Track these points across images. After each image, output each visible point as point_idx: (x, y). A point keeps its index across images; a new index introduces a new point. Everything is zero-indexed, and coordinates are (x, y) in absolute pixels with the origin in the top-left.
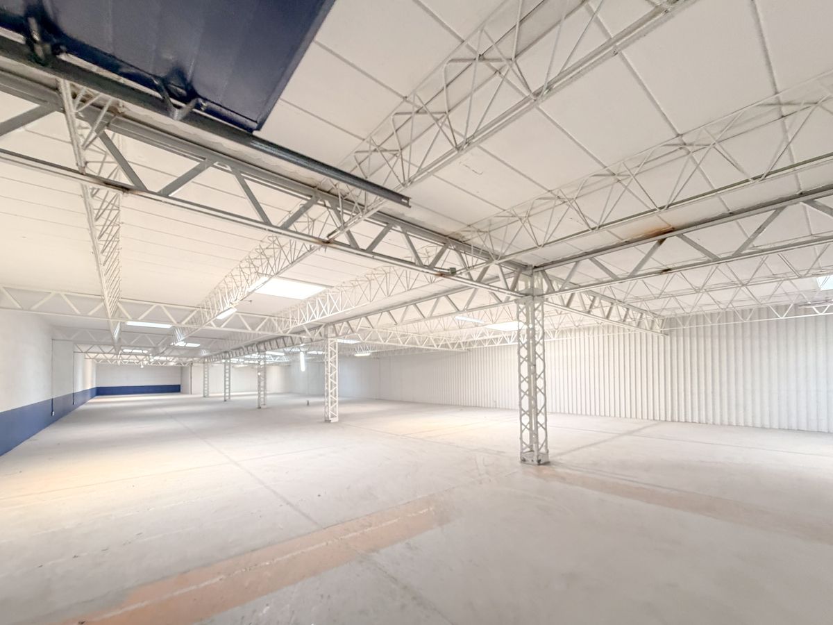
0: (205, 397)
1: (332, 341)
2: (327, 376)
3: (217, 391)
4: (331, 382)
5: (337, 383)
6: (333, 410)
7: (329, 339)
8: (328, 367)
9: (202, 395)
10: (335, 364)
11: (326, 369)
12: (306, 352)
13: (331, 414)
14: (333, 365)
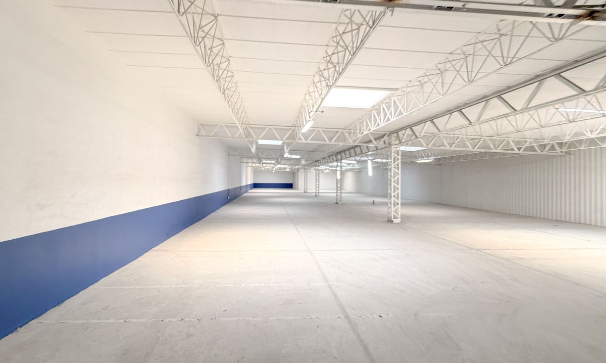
0: (305, 192)
1: (395, 148)
2: (391, 180)
3: (312, 189)
4: (394, 186)
5: (399, 187)
6: (395, 211)
7: (393, 147)
8: (391, 172)
9: (303, 191)
10: (398, 170)
11: (390, 174)
12: (372, 160)
13: (394, 215)
14: (396, 170)
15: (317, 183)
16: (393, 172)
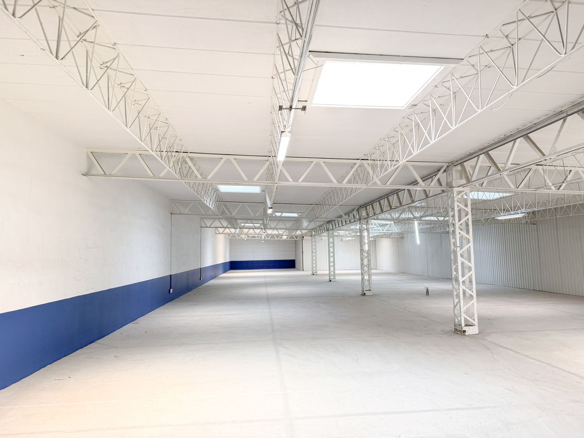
1: (460, 192)
2: (455, 252)
4: (463, 263)
5: (472, 265)
7: (455, 190)
8: (455, 238)
9: (311, 273)
10: (468, 233)
11: (452, 241)
12: (421, 217)
13: (466, 320)
14: (464, 233)
15: (332, 259)
16: (458, 236)
